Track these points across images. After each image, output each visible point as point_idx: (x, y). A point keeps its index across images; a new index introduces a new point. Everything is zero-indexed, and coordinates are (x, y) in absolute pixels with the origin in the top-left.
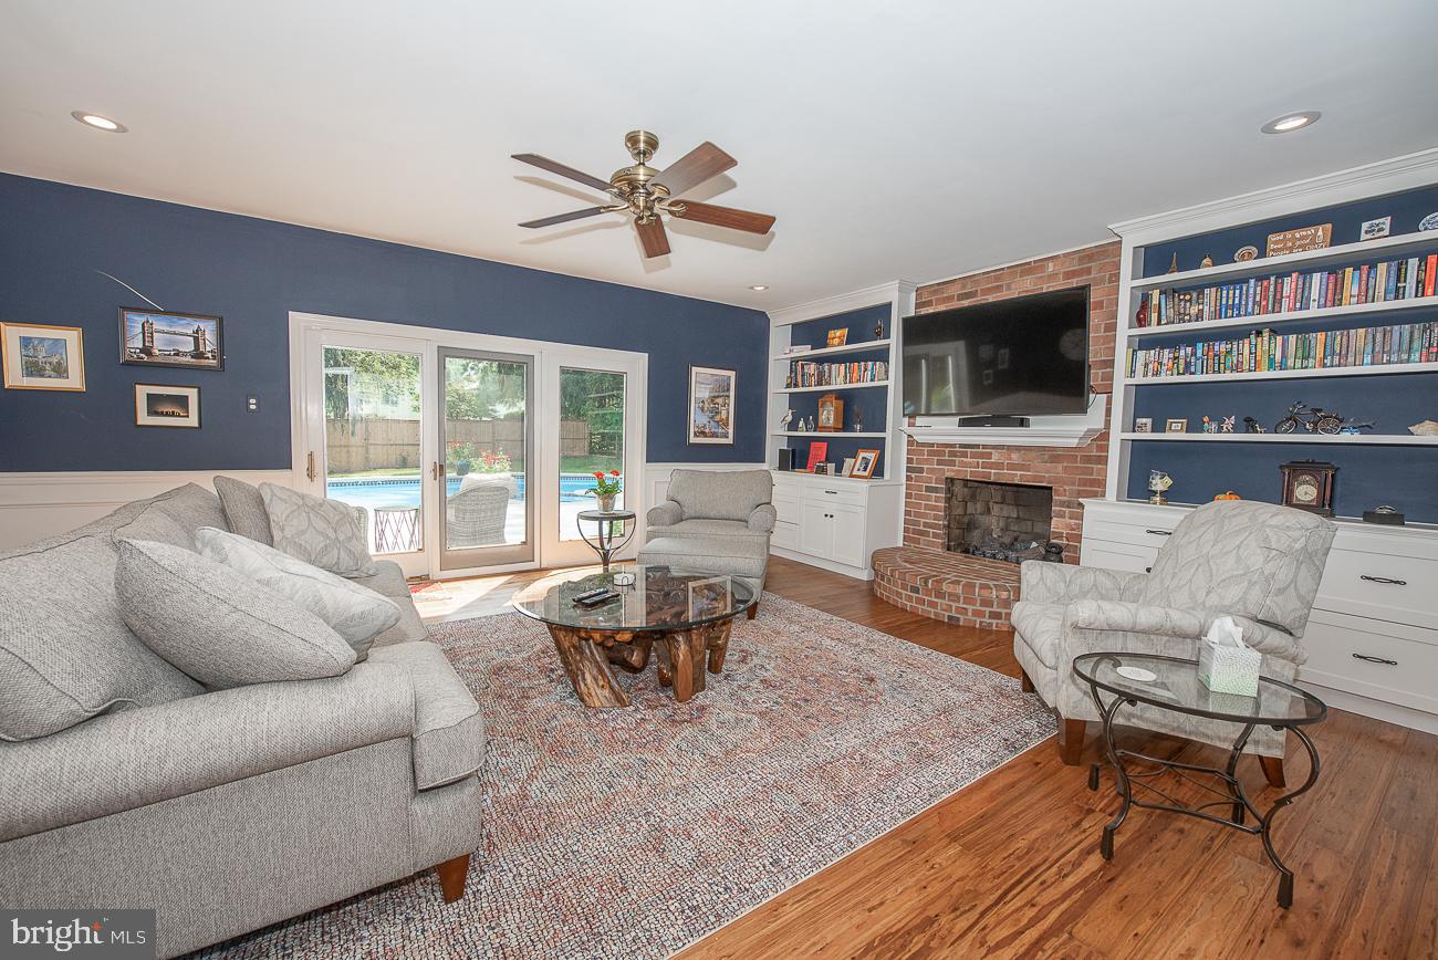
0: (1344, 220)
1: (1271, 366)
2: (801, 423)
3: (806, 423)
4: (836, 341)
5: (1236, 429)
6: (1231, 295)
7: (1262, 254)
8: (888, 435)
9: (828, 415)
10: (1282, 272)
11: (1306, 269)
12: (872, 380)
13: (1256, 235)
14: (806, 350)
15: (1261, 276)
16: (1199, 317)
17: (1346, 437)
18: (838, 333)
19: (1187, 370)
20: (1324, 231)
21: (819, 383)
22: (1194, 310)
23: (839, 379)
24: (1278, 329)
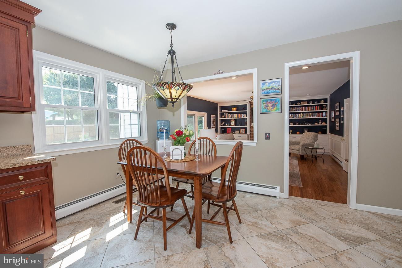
0: (308, 101)
1: (302, 117)
2: (226, 125)
3: (227, 125)
4: (234, 110)
5: (298, 124)
6: (298, 108)
7: (300, 104)
8: (248, 126)
9: (233, 123)
10: (303, 106)
11: (305, 106)
12: (243, 117)
13: (300, 102)
14: (226, 111)
15: (301, 106)
16: (294, 111)
17: (310, 125)
18: (234, 108)
19: (293, 117)
20: (306, 102)
21: (231, 117)
22: (294, 110)
23: (236, 117)
24: (303, 113)
